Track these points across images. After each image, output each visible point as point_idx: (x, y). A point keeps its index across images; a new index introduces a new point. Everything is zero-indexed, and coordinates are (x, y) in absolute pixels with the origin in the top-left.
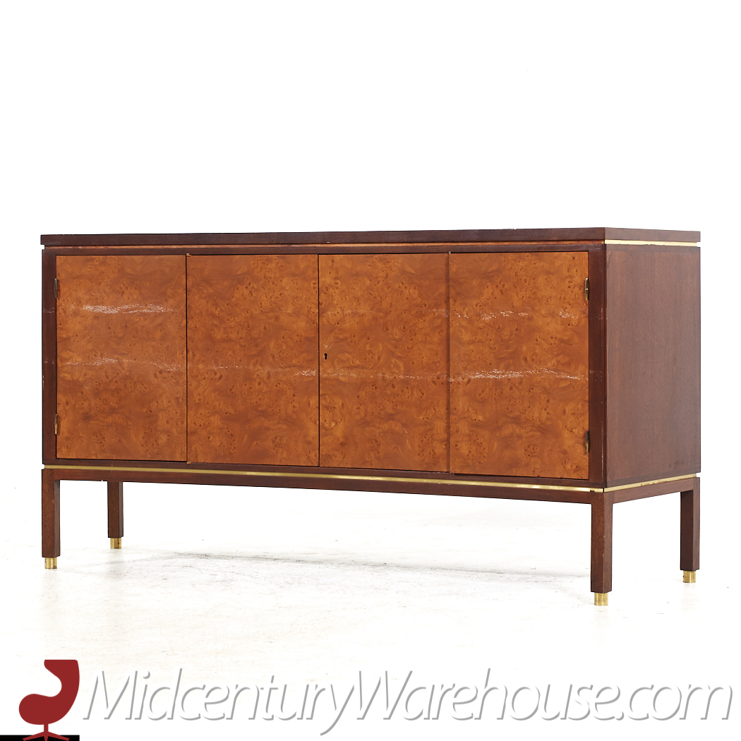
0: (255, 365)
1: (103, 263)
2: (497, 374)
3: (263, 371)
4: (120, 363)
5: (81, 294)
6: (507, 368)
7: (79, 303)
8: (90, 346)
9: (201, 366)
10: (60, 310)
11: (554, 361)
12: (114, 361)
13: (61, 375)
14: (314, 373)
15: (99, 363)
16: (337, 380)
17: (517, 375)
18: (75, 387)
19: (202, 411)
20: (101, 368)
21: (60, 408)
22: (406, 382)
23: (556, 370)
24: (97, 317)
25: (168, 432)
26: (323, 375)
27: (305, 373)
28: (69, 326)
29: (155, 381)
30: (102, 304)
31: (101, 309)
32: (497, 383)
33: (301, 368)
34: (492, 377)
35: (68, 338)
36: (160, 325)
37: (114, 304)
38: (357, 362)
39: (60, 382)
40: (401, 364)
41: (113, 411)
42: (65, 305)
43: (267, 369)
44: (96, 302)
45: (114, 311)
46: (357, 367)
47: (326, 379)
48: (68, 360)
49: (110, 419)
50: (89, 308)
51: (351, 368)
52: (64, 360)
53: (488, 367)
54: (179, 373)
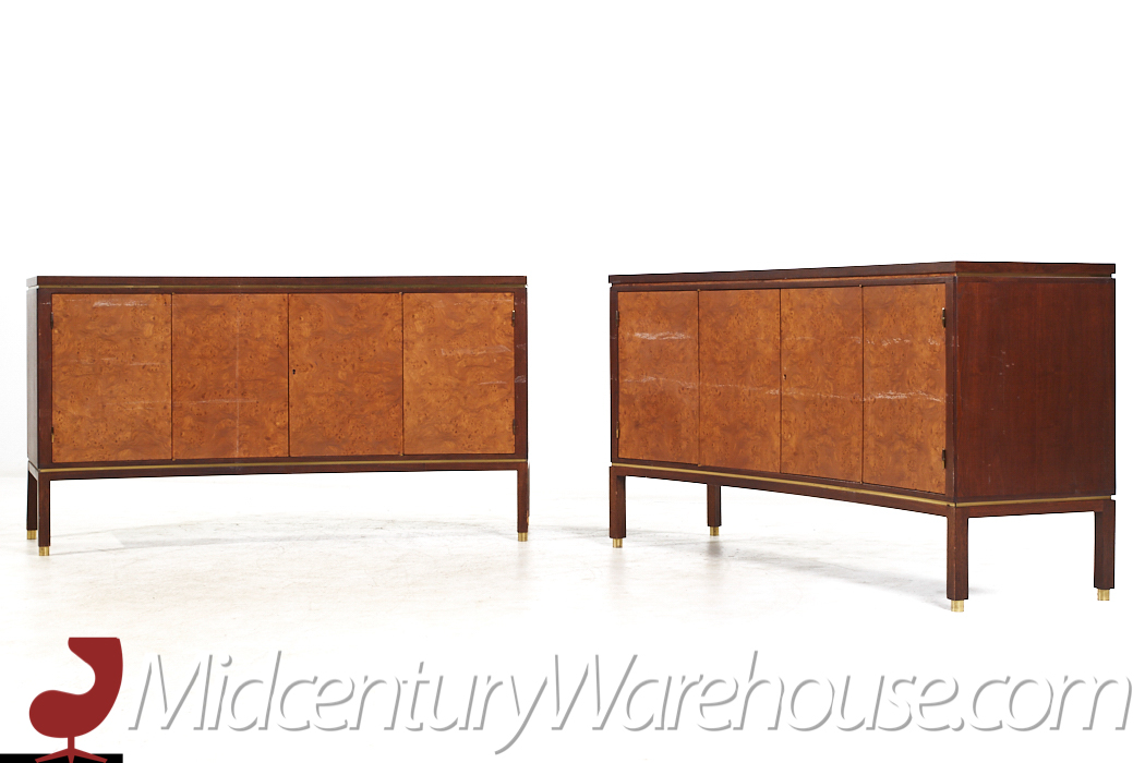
0: (741, 384)
1: (647, 298)
2: (891, 396)
3: (745, 389)
4: (658, 381)
5: (633, 323)
6: (897, 390)
7: (632, 331)
8: (639, 367)
9: (707, 385)
10: (620, 337)
11: (925, 385)
12: (654, 379)
13: (621, 390)
14: (777, 392)
15: (644, 381)
16: (792, 397)
17: (903, 396)
18: (631, 398)
19: (709, 422)
20: (646, 384)
21: (620, 417)
22: (834, 400)
23: (927, 393)
24: (644, 342)
25: (687, 439)
26: (784, 394)
27: (772, 392)
28: (628, 349)
29: (679, 396)
30: (647, 331)
31: (646, 336)
32: (892, 403)
33: (770, 387)
34: (888, 397)
35: (625, 360)
36: (682, 349)
37: (654, 332)
38: (804, 383)
39: (621, 395)
40: (831, 385)
41: (653, 420)
42: (624, 333)
43: (749, 387)
44: (642, 331)
45: (654, 338)
46: (804, 386)
47: (785, 397)
48: (625, 377)
49: (651, 427)
50: (638, 335)
51: (801, 387)
52: (624, 377)
53: (885, 389)
54: (694, 390)
